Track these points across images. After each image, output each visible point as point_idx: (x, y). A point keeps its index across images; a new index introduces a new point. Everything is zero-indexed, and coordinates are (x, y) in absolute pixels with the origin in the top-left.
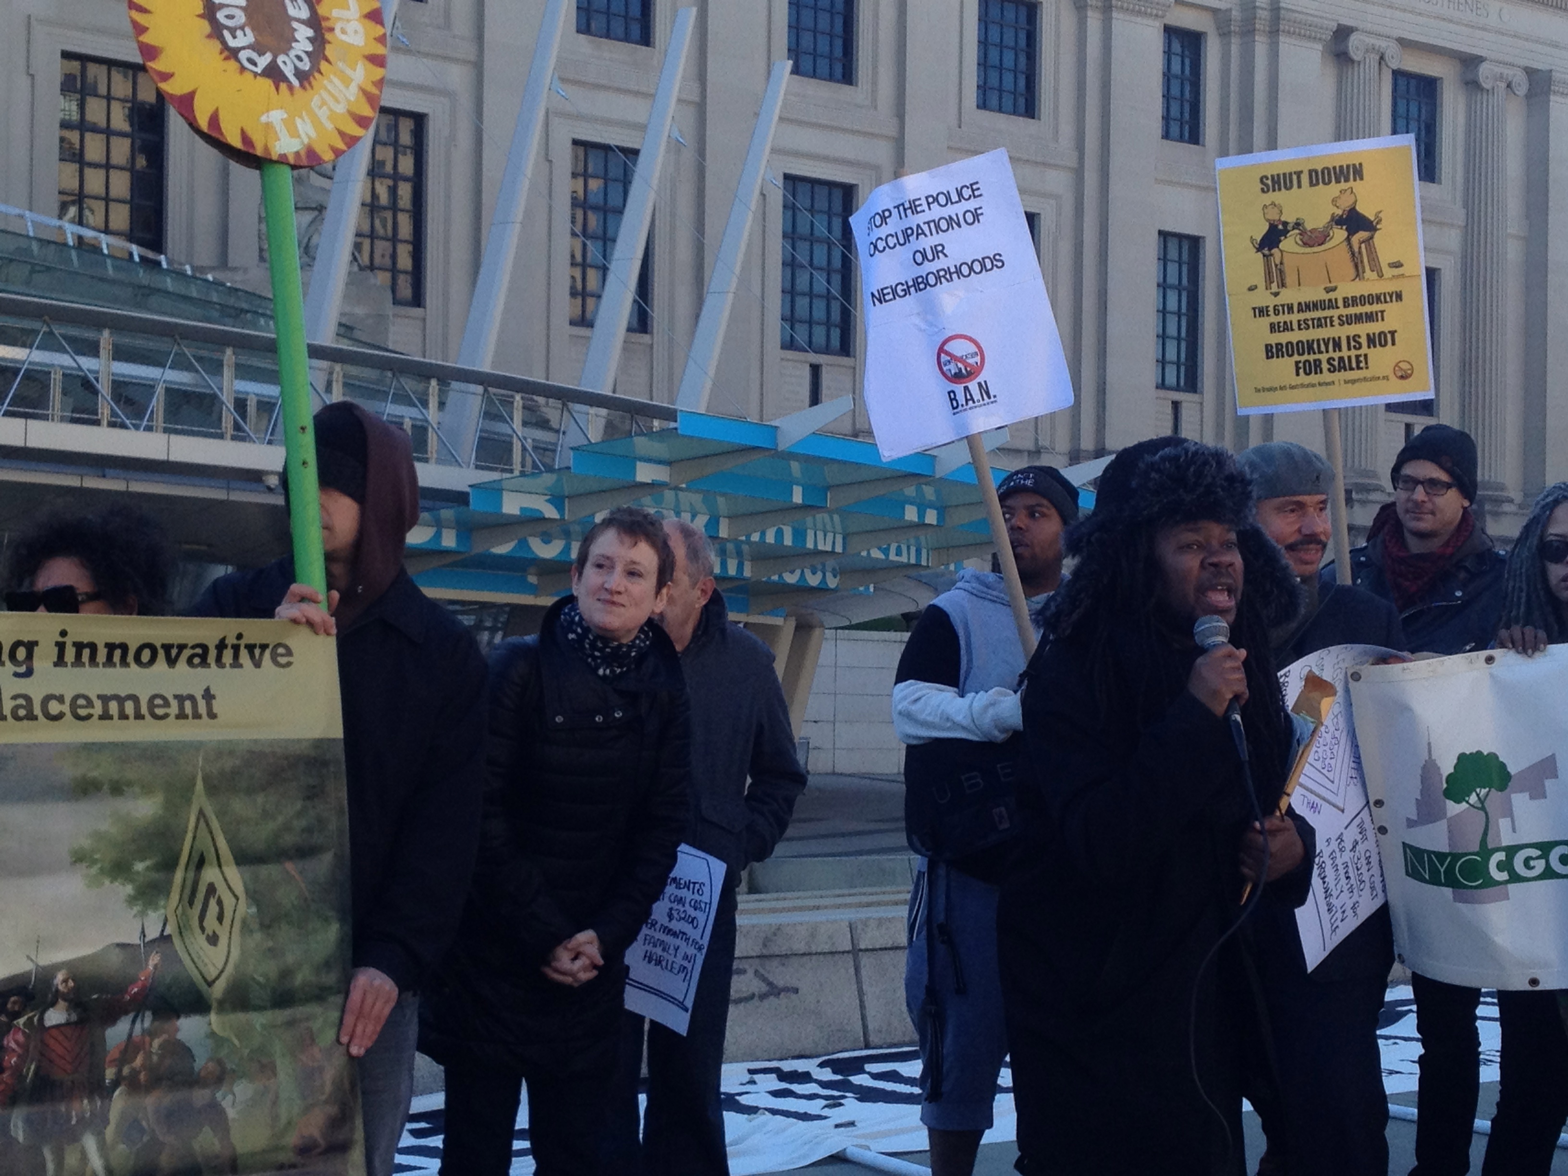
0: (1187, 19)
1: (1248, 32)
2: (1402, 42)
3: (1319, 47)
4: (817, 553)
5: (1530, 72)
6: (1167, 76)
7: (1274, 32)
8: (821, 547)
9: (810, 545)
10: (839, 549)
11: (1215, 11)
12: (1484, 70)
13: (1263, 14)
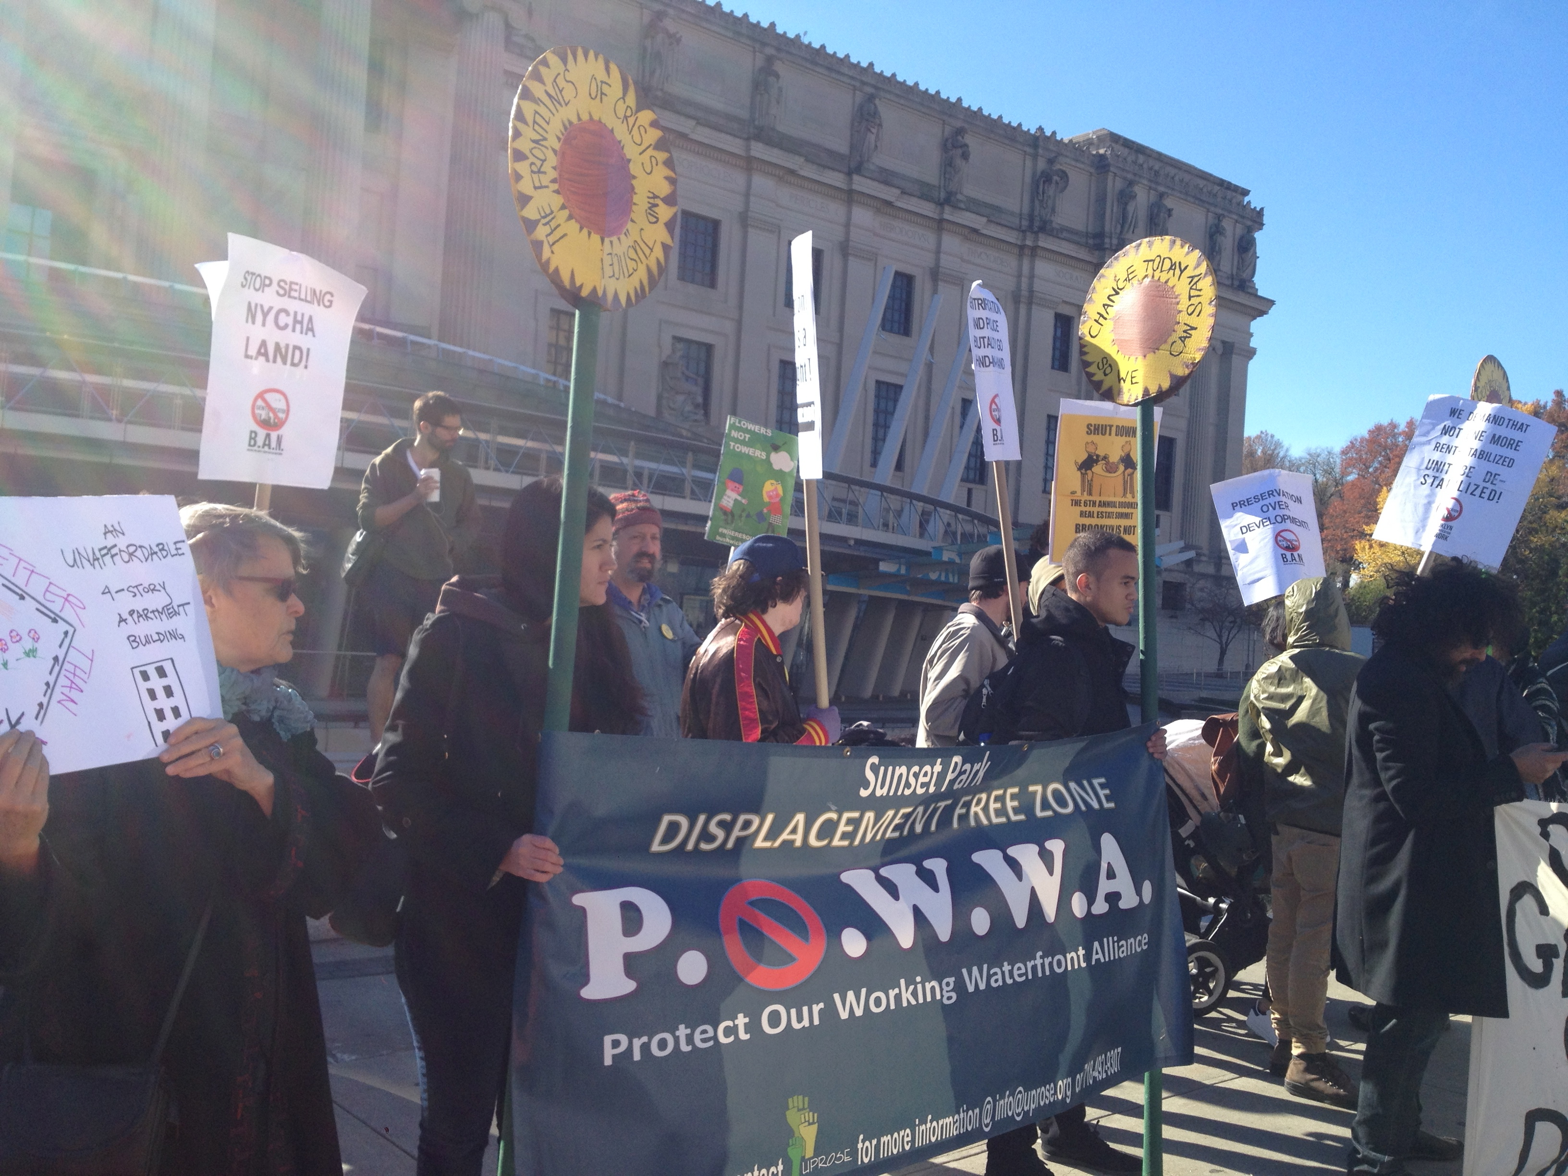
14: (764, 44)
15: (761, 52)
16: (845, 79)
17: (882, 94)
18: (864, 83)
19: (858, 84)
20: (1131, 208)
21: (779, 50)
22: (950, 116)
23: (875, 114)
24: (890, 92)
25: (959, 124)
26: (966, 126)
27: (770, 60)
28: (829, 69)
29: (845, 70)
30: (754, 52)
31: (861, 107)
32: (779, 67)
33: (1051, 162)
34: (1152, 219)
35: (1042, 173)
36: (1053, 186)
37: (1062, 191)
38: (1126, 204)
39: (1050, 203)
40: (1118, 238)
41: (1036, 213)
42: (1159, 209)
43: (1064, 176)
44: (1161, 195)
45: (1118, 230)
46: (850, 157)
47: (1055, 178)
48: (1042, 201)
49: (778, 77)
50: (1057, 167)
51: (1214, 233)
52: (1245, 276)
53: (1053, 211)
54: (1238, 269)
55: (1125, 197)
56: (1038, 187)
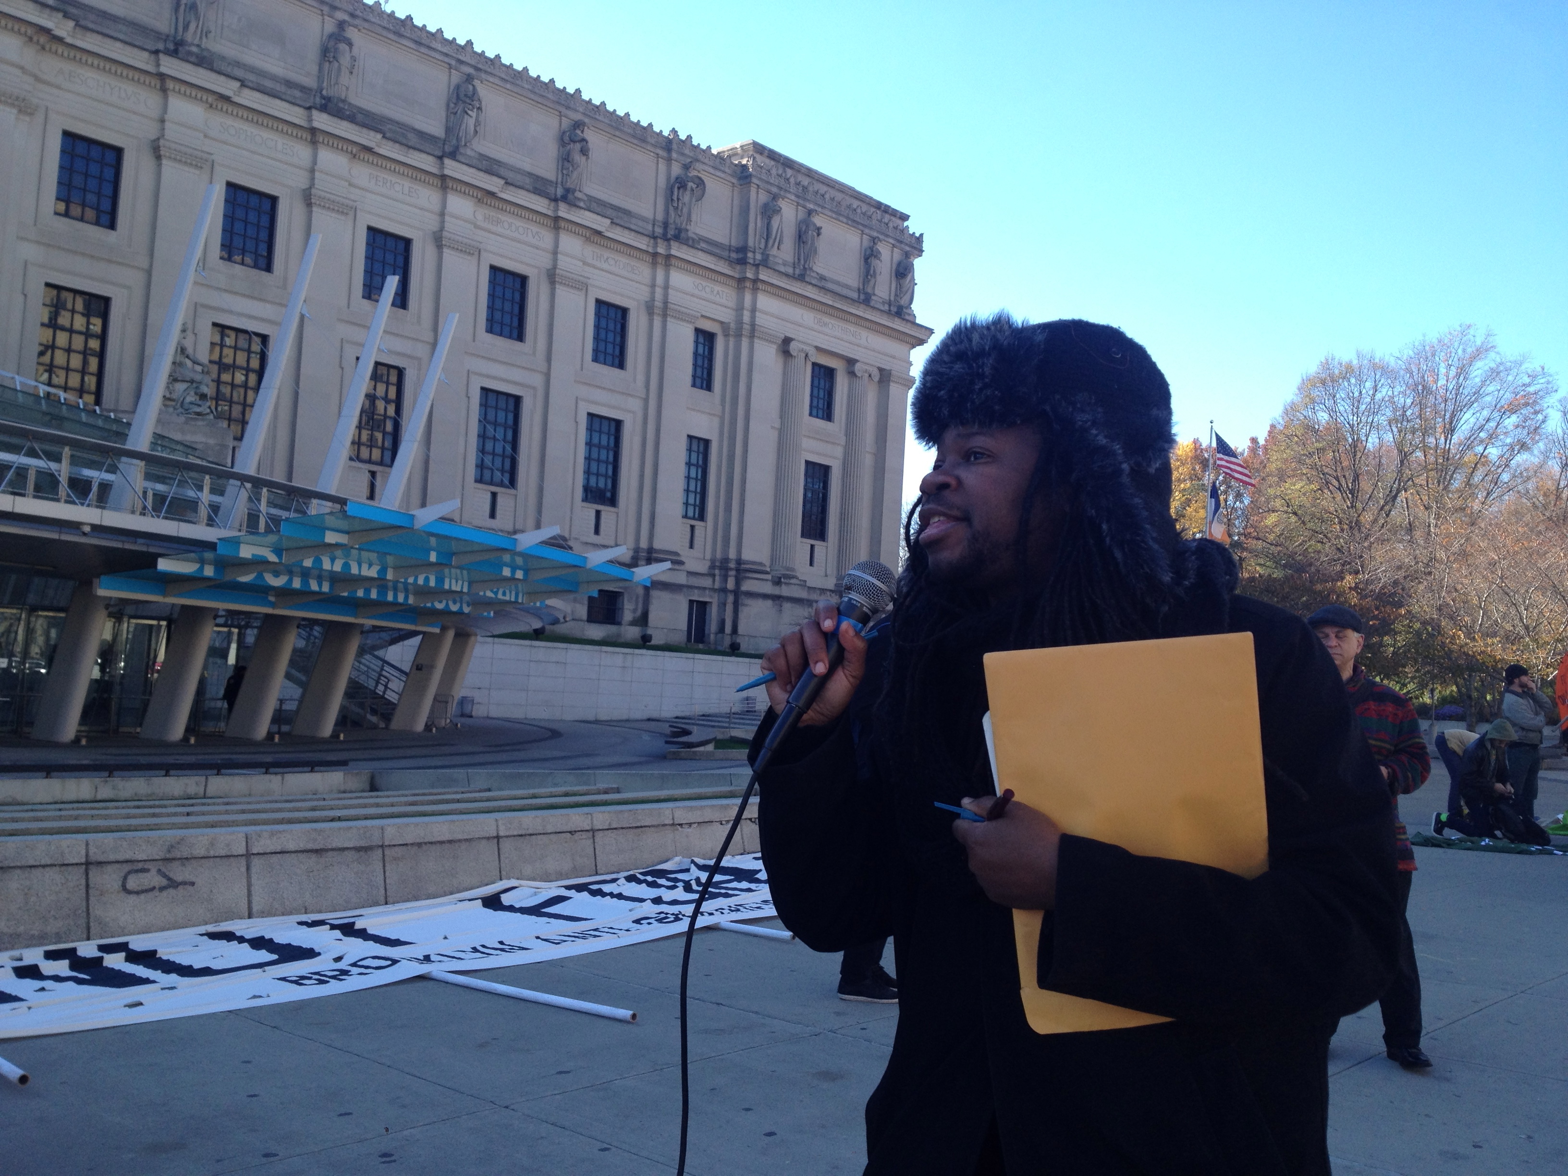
0: (708, 326)
1: (739, 335)
2: (818, 349)
3: (775, 347)
4: (451, 592)
5: (881, 370)
6: (696, 354)
7: (752, 336)
8: (454, 588)
9: (447, 587)
10: (465, 590)
11: (722, 323)
12: (858, 367)
13: (747, 327)
18: (460, 62)
19: (453, 62)
23: (474, 96)
27: (341, 25)
31: (458, 88)
33: (686, 167)
34: (800, 237)
35: (677, 178)
36: (688, 193)
37: (700, 199)
38: (770, 218)
39: (685, 210)
40: (762, 254)
41: (671, 221)
42: (807, 226)
43: (700, 183)
44: (810, 212)
45: (762, 246)
46: (445, 141)
47: (690, 184)
48: (676, 208)
49: (350, 44)
50: (693, 173)
51: (869, 256)
52: (903, 302)
53: (689, 219)
54: (896, 295)
55: (769, 211)
56: (672, 193)
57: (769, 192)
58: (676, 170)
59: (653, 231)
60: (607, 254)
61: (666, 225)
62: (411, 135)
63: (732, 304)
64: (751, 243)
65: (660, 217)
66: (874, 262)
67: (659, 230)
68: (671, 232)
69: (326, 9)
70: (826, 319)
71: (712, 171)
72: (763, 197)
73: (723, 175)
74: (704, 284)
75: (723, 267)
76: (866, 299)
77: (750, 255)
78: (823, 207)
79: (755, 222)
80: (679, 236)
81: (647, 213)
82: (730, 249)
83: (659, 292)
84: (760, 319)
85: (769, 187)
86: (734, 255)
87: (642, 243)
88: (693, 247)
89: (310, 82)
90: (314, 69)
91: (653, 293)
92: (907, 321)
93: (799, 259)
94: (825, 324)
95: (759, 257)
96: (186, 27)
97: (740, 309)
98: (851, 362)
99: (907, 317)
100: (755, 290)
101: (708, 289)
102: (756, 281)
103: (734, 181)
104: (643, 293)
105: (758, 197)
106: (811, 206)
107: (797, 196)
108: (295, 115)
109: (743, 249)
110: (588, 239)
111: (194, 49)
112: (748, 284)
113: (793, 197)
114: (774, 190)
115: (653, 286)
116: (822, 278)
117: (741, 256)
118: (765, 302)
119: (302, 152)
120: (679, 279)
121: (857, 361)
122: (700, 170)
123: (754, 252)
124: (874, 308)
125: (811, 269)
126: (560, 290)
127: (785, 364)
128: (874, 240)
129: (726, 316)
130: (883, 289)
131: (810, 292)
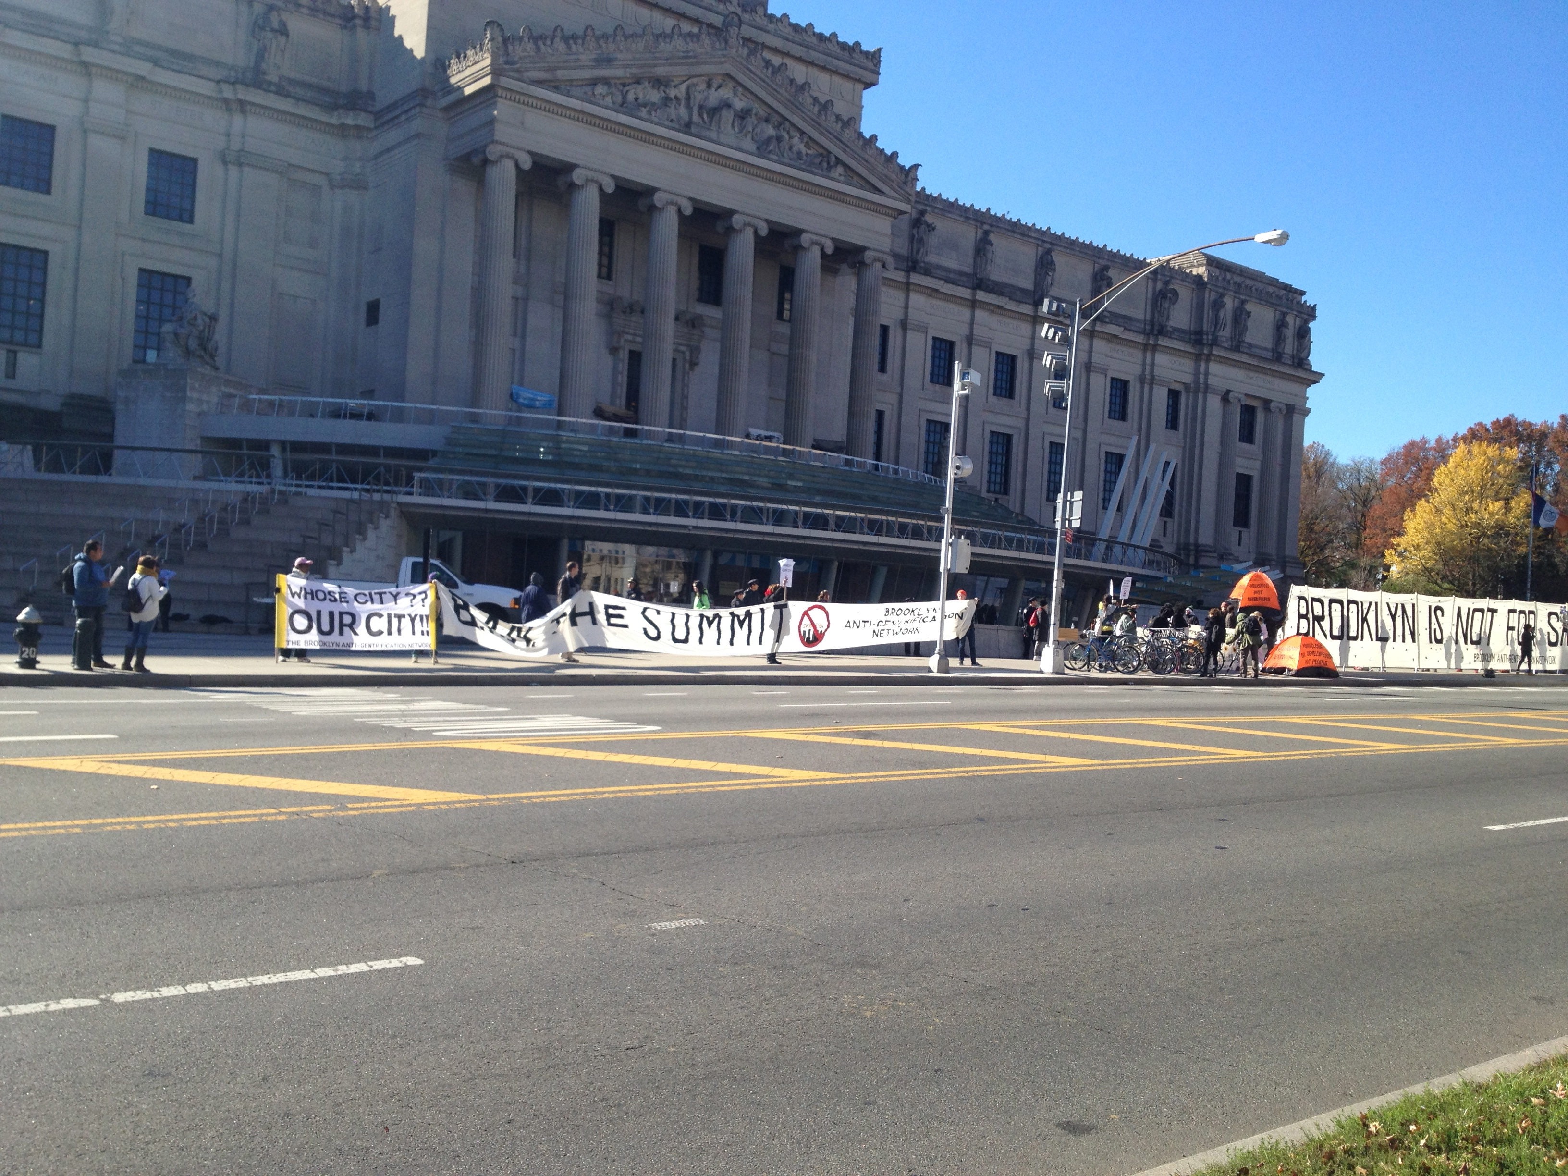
0: (1176, 387)
1: (1196, 392)
2: (1246, 395)
3: (1220, 397)
5: (1287, 405)
6: (1168, 407)
7: (1205, 392)
11: (1184, 384)
12: (1272, 405)
13: (1202, 386)
14: (982, 223)
15: (981, 228)
16: (1033, 241)
17: (1055, 247)
18: (1044, 241)
19: (1040, 243)
20: (1221, 314)
21: (992, 226)
22: (1099, 258)
23: (1052, 263)
24: (1061, 246)
25: (1103, 262)
26: (1109, 263)
27: (986, 233)
28: (1022, 235)
29: (1033, 235)
30: (976, 228)
31: (1042, 257)
32: (992, 237)
33: (1166, 283)
34: (1235, 319)
35: (1160, 291)
36: (1168, 301)
37: (1174, 304)
38: (1218, 311)
39: (1166, 313)
40: (1213, 335)
41: (1156, 320)
42: (1242, 312)
43: (1175, 293)
44: (1243, 302)
45: (1213, 329)
46: (1034, 291)
47: (1169, 295)
48: (1159, 312)
49: (992, 245)
50: (1171, 287)
51: (1280, 326)
52: (1303, 355)
53: (1168, 319)
54: (1298, 351)
55: (1218, 305)
56: (1157, 301)
57: (1217, 292)
58: (1159, 285)
59: (1145, 328)
60: (1118, 347)
61: (1152, 323)
62: (1018, 293)
63: (1191, 370)
64: (1205, 328)
65: (1148, 318)
66: (1285, 330)
67: (1148, 327)
68: (1156, 328)
69: (978, 224)
70: (1252, 374)
71: (1181, 283)
72: (1213, 296)
73: (1187, 284)
74: (1175, 359)
75: (1189, 348)
76: (1278, 357)
77: (1205, 337)
78: (1251, 297)
79: (1208, 313)
80: (1162, 331)
81: (1141, 317)
82: (1190, 332)
83: (1148, 367)
84: (1211, 381)
85: (1216, 289)
86: (1193, 337)
87: (1140, 339)
88: (1170, 337)
89: (968, 270)
90: (970, 261)
91: (1144, 370)
92: (1307, 370)
93: (1235, 335)
94: (1251, 378)
95: (1210, 337)
96: (918, 251)
97: (1197, 374)
98: (1267, 402)
99: (1306, 367)
100: (1208, 361)
101: (1177, 363)
102: (1210, 355)
103: (1194, 287)
104: (1138, 370)
105: (1210, 296)
106: (1243, 297)
107: (1235, 292)
108: (966, 293)
109: (1199, 333)
110: (1109, 341)
111: (922, 265)
112: (1203, 357)
113: (1232, 293)
114: (1221, 290)
115: (1144, 364)
116: (1250, 345)
117: (1198, 337)
118: (1214, 367)
119: (966, 313)
120: (1161, 359)
121: (1272, 401)
122: (1175, 285)
123: (1207, 334)
124: (1284, 364)
125: (1244, 341)
126: (1093, 375)
127: (1224, 407)
128: (1284, 314)
129: (1188, 379)
130: (1289, 348)
131: (1244, 358)
